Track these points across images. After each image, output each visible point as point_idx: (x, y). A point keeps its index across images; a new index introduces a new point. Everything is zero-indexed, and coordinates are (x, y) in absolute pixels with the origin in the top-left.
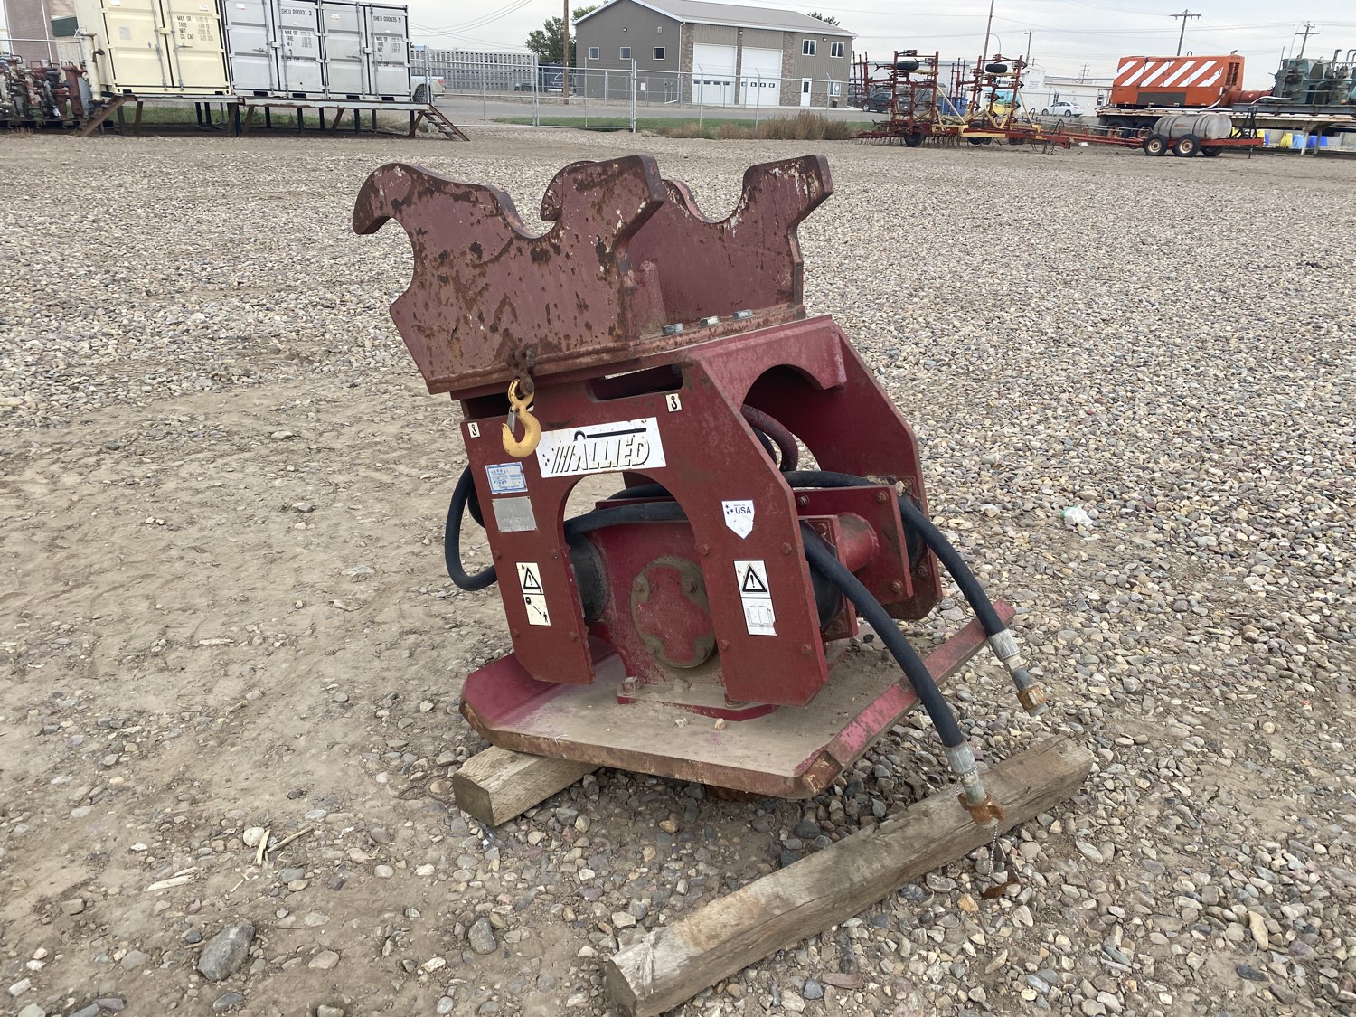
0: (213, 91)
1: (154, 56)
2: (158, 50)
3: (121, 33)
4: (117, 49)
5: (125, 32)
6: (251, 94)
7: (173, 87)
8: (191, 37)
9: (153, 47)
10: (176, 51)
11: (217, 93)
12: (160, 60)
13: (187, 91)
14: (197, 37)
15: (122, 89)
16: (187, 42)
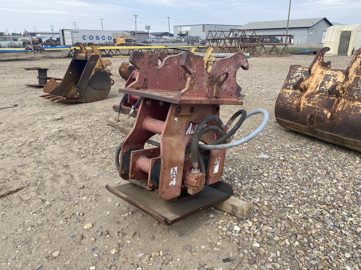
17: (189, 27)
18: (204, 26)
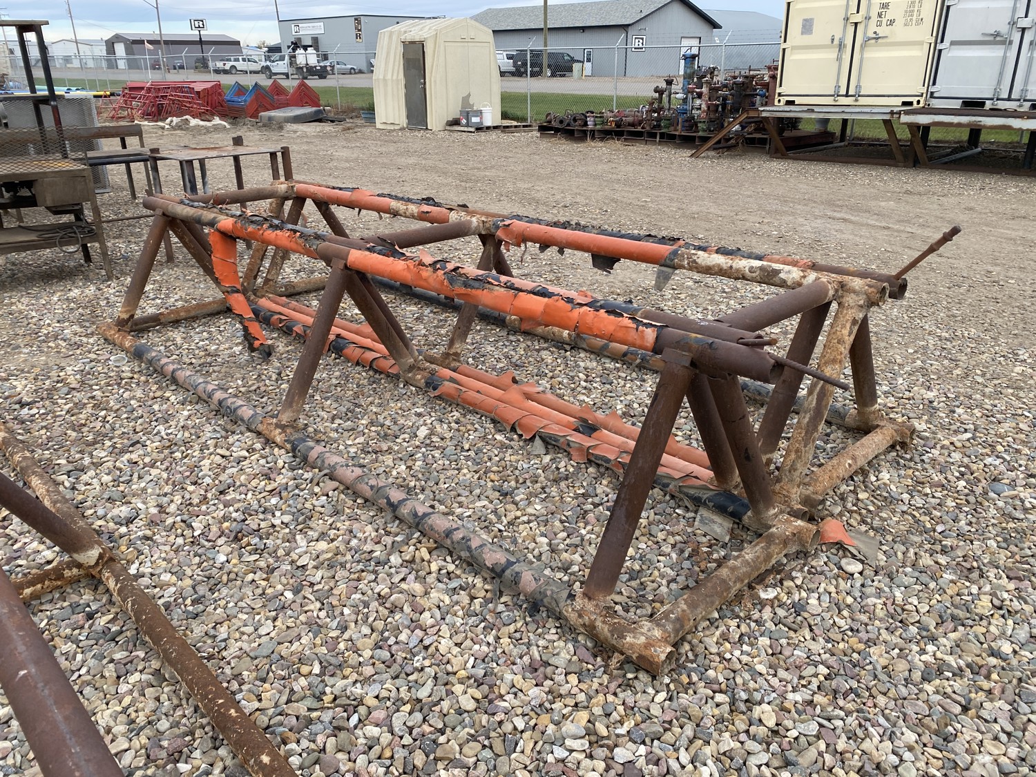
0: (899, 101)
1: (833, 54)
2: (841, 46)
3: (804, 26)
4: (794, 48)
5: (807, 27)
6: (957, 105)
7: (847, 95)
8: (892, 22)
9: (836, 42)
10: (862, 47)
11: (905, 104)
12: (839, 59)
13: (862, 101)
14: (900, 22)
15: (784, 99)
16: (882, 31)
17: (318, 24)
18: (357, 19)
